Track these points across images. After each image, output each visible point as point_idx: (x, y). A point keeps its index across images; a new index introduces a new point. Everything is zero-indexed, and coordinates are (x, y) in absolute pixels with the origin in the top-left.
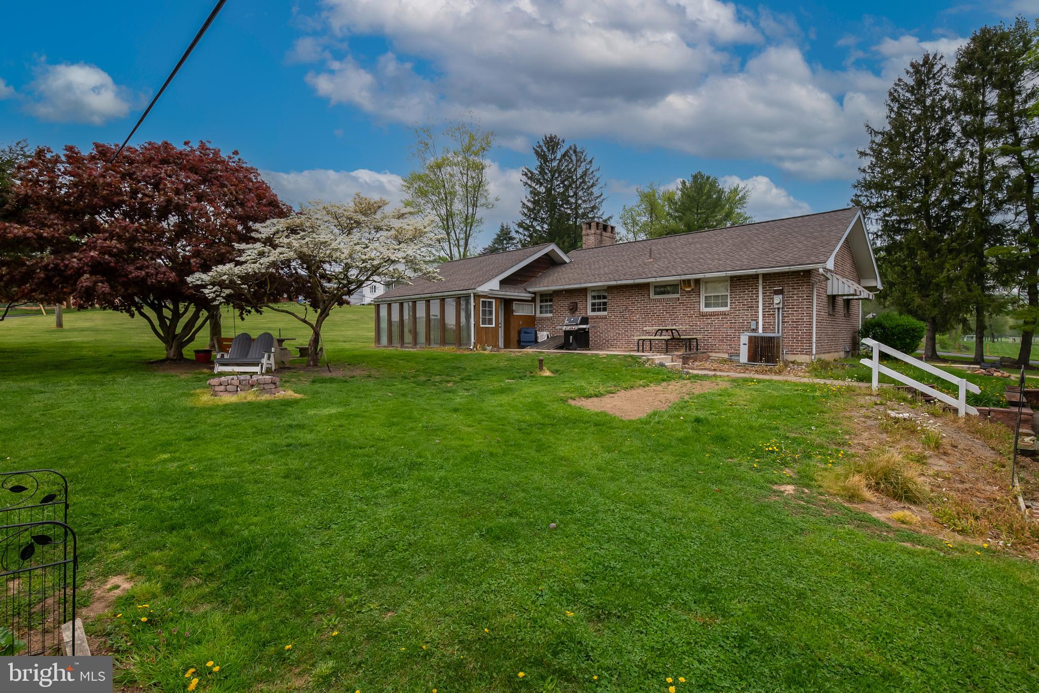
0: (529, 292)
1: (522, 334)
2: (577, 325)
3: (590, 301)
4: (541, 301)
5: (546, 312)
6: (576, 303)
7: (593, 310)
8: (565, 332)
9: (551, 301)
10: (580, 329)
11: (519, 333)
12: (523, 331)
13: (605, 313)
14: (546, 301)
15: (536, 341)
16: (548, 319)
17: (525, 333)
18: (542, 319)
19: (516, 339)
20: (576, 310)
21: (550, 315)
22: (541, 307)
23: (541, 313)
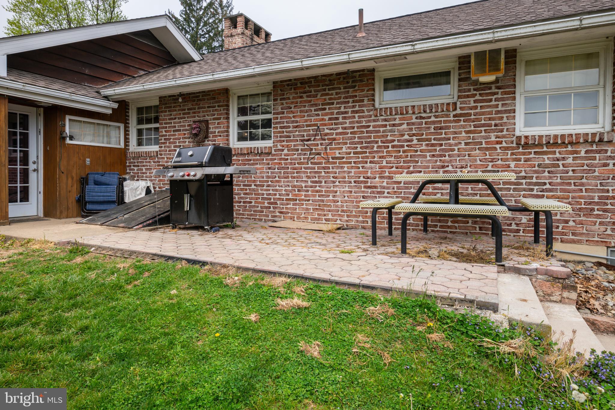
0: (106, 98)
1: (90, 187)
2: (201, 165)
3: (234, 119)
4: (140, 121)
5: (149, 142)
6: (207, 122)
7: (241, 138)
8: (173, 183)
9: (157, 120)
10: (208, 177)
11: (84, 182)
12: (91, 178)
13: (268, 143)
14: (149, 121)
15: (120, 200)
16: (148, 155)
17: (97, 183)
18: (138, 156)
19: (74, 195)
20: (207, 137)
21: (155, 148)
22: (140, 132)
23: (140, 144)
